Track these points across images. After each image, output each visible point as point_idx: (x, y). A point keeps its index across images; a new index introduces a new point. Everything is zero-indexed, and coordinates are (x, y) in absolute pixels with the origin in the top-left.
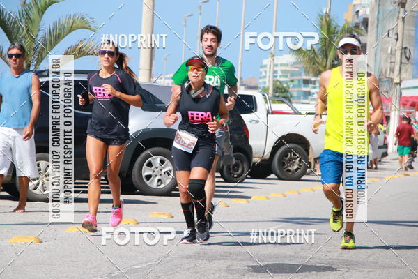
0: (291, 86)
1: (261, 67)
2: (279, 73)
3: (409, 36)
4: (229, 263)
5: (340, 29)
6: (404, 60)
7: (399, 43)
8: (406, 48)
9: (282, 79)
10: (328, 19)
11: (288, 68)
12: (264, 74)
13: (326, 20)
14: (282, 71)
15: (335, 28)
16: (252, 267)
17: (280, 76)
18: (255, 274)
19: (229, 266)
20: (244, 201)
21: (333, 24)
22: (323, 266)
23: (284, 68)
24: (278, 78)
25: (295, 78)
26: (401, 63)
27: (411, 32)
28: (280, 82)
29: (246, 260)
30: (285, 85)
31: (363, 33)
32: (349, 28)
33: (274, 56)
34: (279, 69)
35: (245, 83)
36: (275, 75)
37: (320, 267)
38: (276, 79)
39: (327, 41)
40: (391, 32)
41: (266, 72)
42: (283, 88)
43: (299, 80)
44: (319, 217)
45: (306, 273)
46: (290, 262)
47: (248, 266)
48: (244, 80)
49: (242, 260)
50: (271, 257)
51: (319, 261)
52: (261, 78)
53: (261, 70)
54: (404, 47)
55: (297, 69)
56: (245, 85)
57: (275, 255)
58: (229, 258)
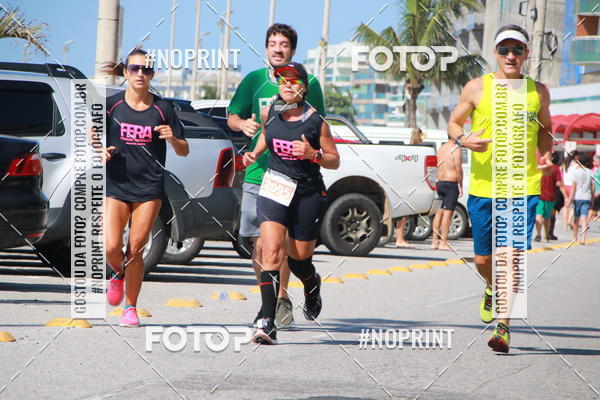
0: (355, 96)
2: (336, 73)
3: (556, 12)
6: (547, 54)
7: (538, 25)
8: (550, 34)
9: (340, 84)
14: (340, 70)
17: (337, 79)
23: (343, 65)
24: (334, 82)
25: (362, 82)
26: (541, 58)
27: (558, 6)
28: (336, 88)
29: (274, 390)
30: (345, 94)
31: (477, 7)
33: (326, 44)
34: (335, 66)
36: (328, 76)
38: (329, 83)
39: (417, 21)
40: (524, 6)
42: (341, 99)
43: (369, 86)
44: (400, 319)
46: (349, 395)
49: (266, 390)
50: (316, 386)
54: (547, 31)
57: (322, 382)
58: (244, 386)
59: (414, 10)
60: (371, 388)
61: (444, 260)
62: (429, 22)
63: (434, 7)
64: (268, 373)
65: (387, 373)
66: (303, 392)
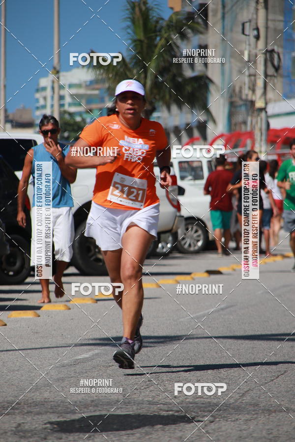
0: (88, 120)
1: (37, 90)
2: (68, 100)
3: (276, 31)
4: (19, 419)
5: (164, 24)
6: (271, 71)
7: (261, 44)
8: (272, 51)
9: (73, 109)
10: (144, 8)
11: (82, 91)
12: (42, 102)
13: (140, 10)
14: (72, 96)
15: (157, 22)
16: (58, 423)
17: (70, 105)
18: (64, 436)
19: (19, 425)
20: (29, 314)
21: (154, 15)
22: (173, 415)
23: (74, 91)
24: (66, 108)
25: (93, 106)
26: (266, 75)
27: (277, 23)
28: (71, 114)
29: (46, 412)
30: (78, 119)
31: (201, 29)
32: (178, 21)
33: (58, 72)
34: (66, 92)
35: (11, 117)
36: (62, 102)
37: (168, 416)
38: (62, 109)
39: (145, 46)
40: (247, 25)
41: (45, 98)
42: (76, 123)
43: (101, 109)
44: (156, 334)
45: (147, 429)
46: (119, 412)
47: (51, 423)
48: (10, 112)
49: (39, 414)
50: (86, 406)
51: (165, 407)
52: (38, 108)
53: (38, 95)
54: (270, 48)
55: (96, 92)
56: (11, 122)
57: (92, 401)
58: (17, 411)
59: (141, 36)
60: (139, 404)
61: (189, 274)
62: (156, 46)
63: (160, 31)
64: (38, 397)
65: (152, 388)
66: (75, 413)
